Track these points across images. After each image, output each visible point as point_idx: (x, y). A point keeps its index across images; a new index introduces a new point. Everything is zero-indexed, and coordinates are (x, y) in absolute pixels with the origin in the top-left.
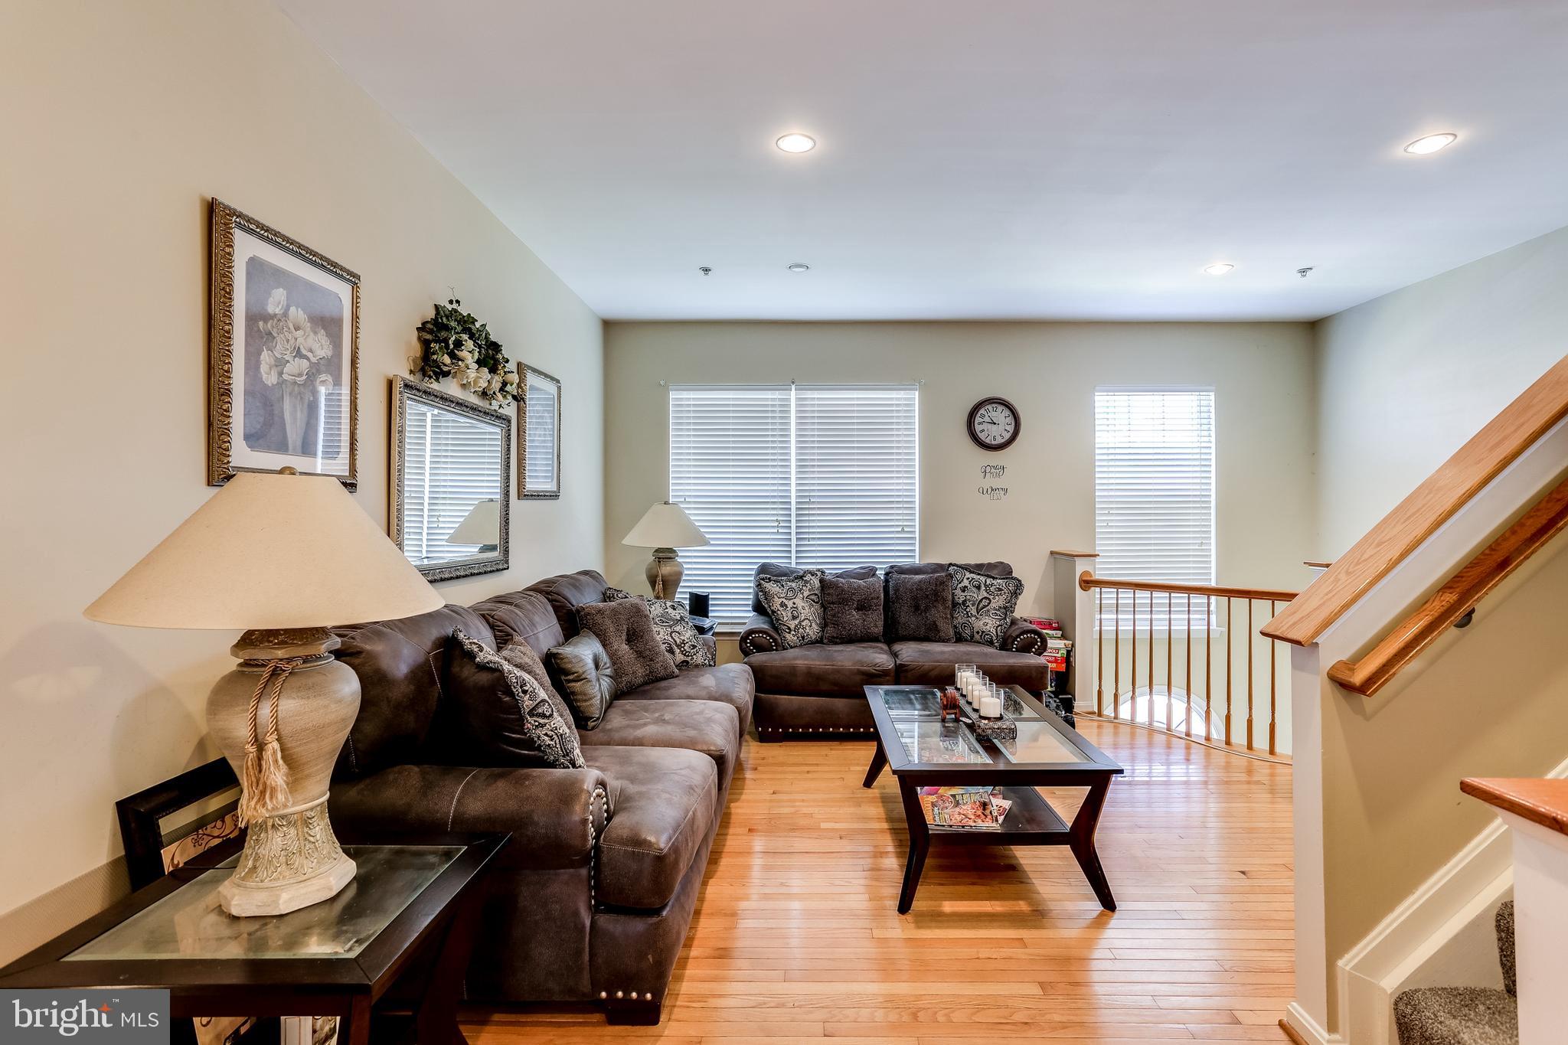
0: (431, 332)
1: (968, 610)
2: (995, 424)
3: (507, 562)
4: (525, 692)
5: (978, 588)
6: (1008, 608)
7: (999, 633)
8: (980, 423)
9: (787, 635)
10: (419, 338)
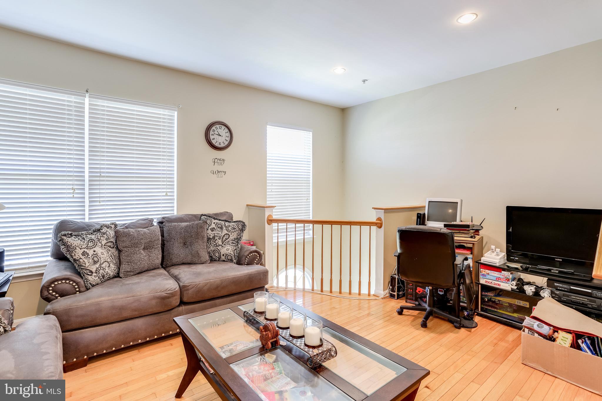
1: (216, 242)
2: (220, 136)
5: (221, 228)
6: (238, 240)
7: (235, 254)
8: (212, 135)
9: (89, 278)
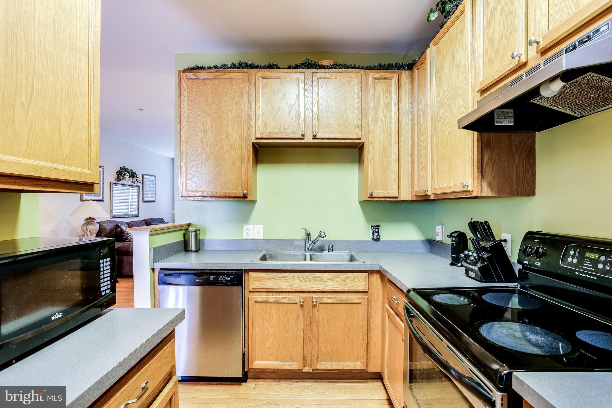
0: (119, 173)
3: (139, 215)
4: (126, 231)
10: (117, 174)
